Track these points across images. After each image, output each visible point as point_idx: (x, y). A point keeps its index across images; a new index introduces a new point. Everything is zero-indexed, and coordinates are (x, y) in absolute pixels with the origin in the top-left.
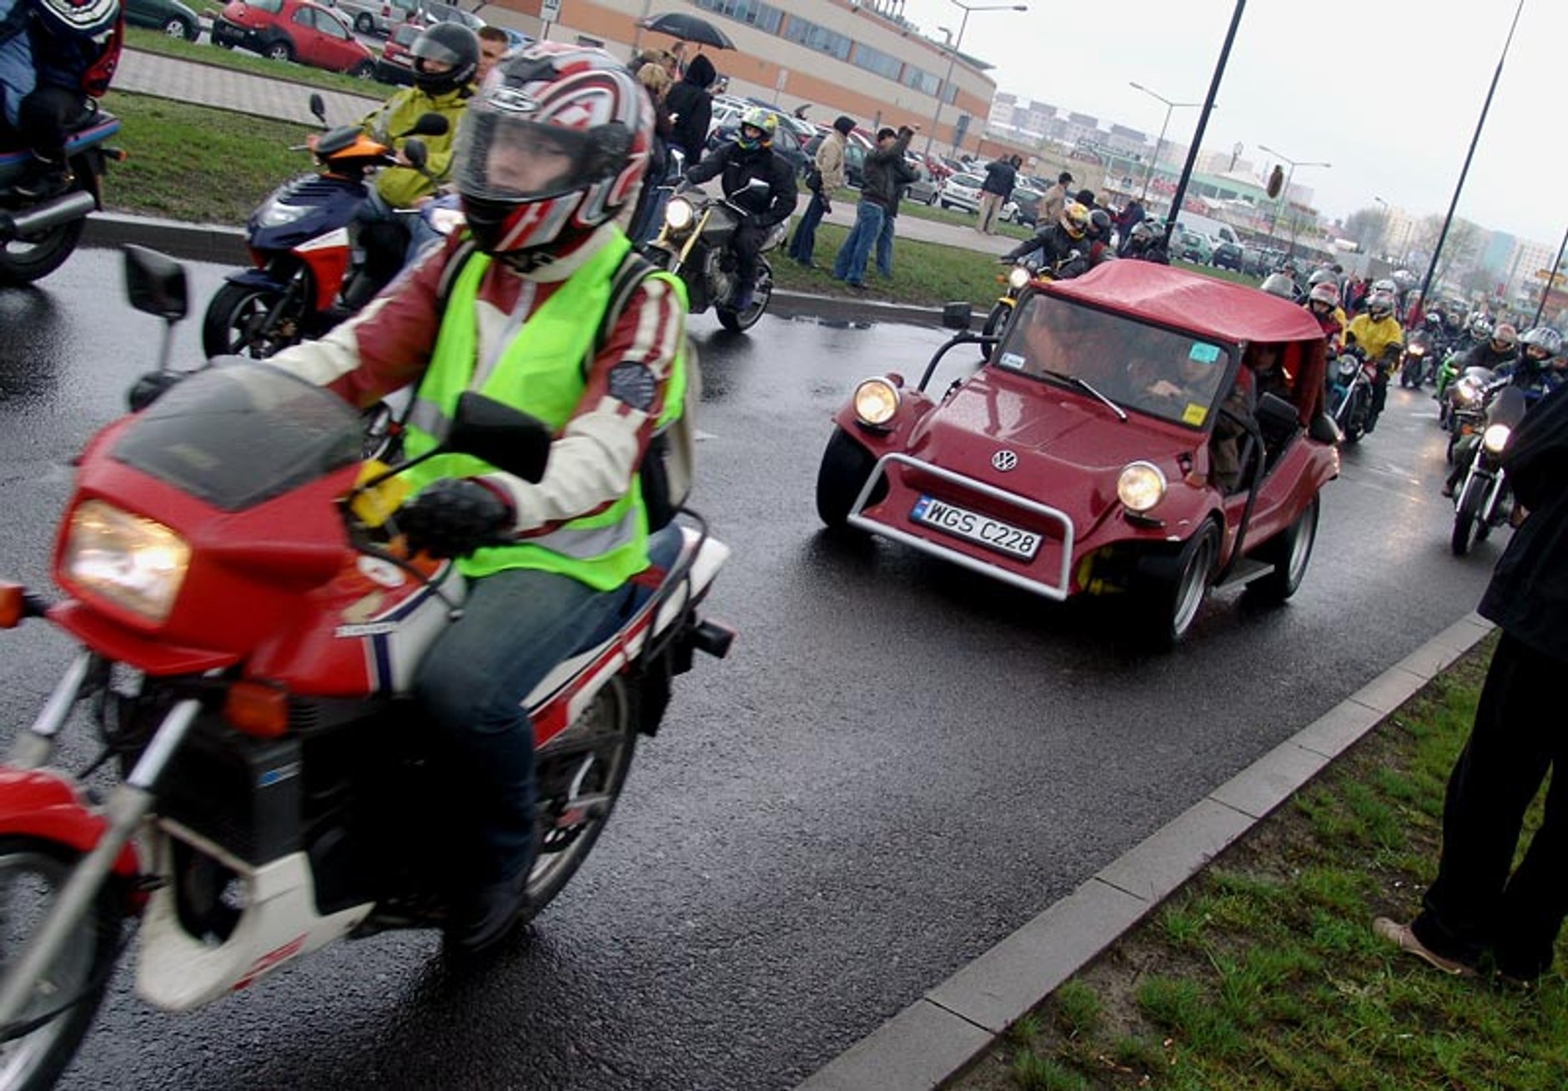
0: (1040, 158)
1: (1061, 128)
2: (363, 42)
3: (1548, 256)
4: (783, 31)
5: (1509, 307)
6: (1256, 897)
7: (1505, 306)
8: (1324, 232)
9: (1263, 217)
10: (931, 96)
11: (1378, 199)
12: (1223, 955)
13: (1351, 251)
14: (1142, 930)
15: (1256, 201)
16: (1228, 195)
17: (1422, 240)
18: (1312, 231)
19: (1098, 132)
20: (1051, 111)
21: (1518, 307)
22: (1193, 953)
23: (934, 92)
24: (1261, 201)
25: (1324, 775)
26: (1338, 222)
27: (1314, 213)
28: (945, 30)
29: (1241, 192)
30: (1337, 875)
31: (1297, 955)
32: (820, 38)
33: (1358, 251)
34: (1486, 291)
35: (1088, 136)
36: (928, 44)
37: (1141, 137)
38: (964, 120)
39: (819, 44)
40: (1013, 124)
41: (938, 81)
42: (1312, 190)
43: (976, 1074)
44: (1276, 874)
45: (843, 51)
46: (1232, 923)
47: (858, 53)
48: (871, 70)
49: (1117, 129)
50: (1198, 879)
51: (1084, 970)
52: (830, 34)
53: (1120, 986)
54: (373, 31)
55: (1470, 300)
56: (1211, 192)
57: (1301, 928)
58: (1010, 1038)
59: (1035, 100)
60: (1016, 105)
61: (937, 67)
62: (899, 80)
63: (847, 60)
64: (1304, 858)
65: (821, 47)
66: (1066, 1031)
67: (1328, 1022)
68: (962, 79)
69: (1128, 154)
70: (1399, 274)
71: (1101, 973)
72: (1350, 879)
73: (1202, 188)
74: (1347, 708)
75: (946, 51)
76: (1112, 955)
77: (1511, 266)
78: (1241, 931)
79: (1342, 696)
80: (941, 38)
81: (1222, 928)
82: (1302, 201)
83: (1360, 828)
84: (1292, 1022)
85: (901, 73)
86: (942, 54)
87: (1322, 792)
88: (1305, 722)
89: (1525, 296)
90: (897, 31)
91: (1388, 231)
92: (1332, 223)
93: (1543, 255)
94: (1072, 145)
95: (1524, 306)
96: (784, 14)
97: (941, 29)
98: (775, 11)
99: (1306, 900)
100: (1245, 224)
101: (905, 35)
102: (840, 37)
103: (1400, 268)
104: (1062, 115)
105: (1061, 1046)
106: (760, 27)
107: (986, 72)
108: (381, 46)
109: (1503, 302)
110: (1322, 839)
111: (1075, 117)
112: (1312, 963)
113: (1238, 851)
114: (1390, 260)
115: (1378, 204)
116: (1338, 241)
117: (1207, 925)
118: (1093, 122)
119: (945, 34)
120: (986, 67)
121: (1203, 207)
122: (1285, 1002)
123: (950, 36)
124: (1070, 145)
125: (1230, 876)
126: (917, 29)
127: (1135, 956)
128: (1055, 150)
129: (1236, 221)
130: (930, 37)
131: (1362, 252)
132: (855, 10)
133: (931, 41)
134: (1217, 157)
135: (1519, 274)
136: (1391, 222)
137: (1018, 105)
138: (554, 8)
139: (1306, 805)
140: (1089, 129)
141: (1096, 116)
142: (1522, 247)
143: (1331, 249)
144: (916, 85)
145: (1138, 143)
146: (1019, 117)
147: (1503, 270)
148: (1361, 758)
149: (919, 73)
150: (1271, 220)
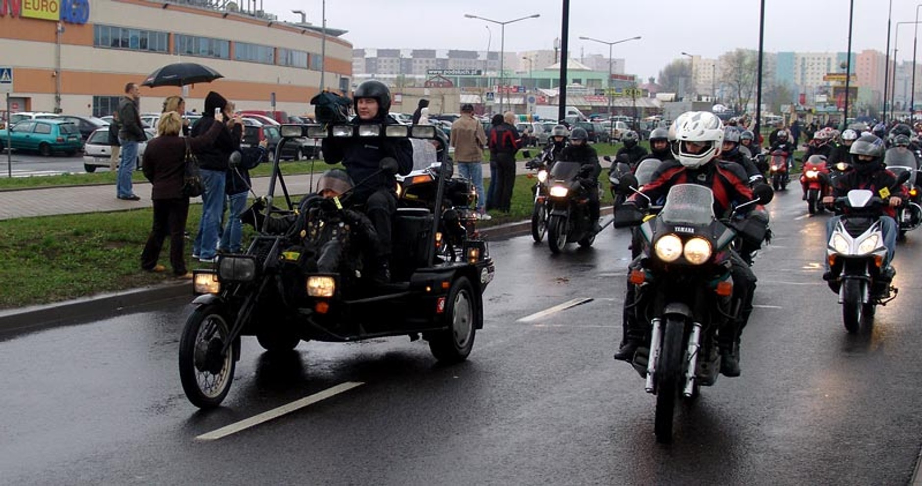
0: (402, 94)
1: (407, 65)
3: (826, 62)
4: (172, 49)
5: (814, 111)
7: (810, 111)
8: (646, 91)
9: (593, 93)
10: (305, 68)
11: (684, 54)
13: (671, 101)
15: (584, 82)
17: (725, 76)
18: (639, 93)
19: (437, 60)
20: (396, 53)
21: (821, 109)
23: (305, 65)
24: (588, 80)
26: (652, 80)
27: (632, 78)
28: (299, 12)
32: (203, 46)
33: (677, 99)
34: (792, 104)
35: (432, 65)
37: (473, 55)
39: (203, 51)
40: (367, 72)
41: (306, 55)
42: (623, 60)
45: (224, 52)
47: (237, 51)
48: (251, 61)
49: (452, 53)
52: (211, 41)
55: (781, 114)
59: (380, 48)
60: (366, 56)
61: (303, 44)
62: (275, 63)
63: (229, 58)
65: (206, 54)
68: (332, 50)
69: (471, 71)
70: (716, 108)
73: (537, 83)
75: (304, 29)
77: (799, 77)
85: (275, 57)
86: (303, 32)
89: (823, 98)
90: (262, 24)
91: (694, 75)
92: (646, 82)
93: (821, 61)
94: (423, 76)
95: (825, 107)
96: (169, 34)
97: (295, 12)
98: (161, 34)
101: (270, 25)
102: (218, 40)
103: (715, 103)
104: (407, 55)
106: (153, 50)
107: (340, 37)
109: (807, 108)
111: (416, 53)
114: (704, 99)
115: (684, 57)
116: (658, 95)
118: (431, 53)
119: (300, 15)
120: (340, 33)
121: (544, 97)
123: (304, 16)
124: (422, 77)
126: (276, 17)
128: (412, 84)
130: (288, 21)
131: (681, 99)
132: (225, 16)
133: (290, 24)
135: (809, 82)
136: (694, 68)
137: (368, 55)
138: (10, 82)
140: (431, 60)
141: (433, 48)
142: (804, 59)
143: (656, 103)
144: (289, 64)
145: (473, 60)
146: (371, 65)
147: (795, 82)
149: (289, 52)
150: (600, 93)
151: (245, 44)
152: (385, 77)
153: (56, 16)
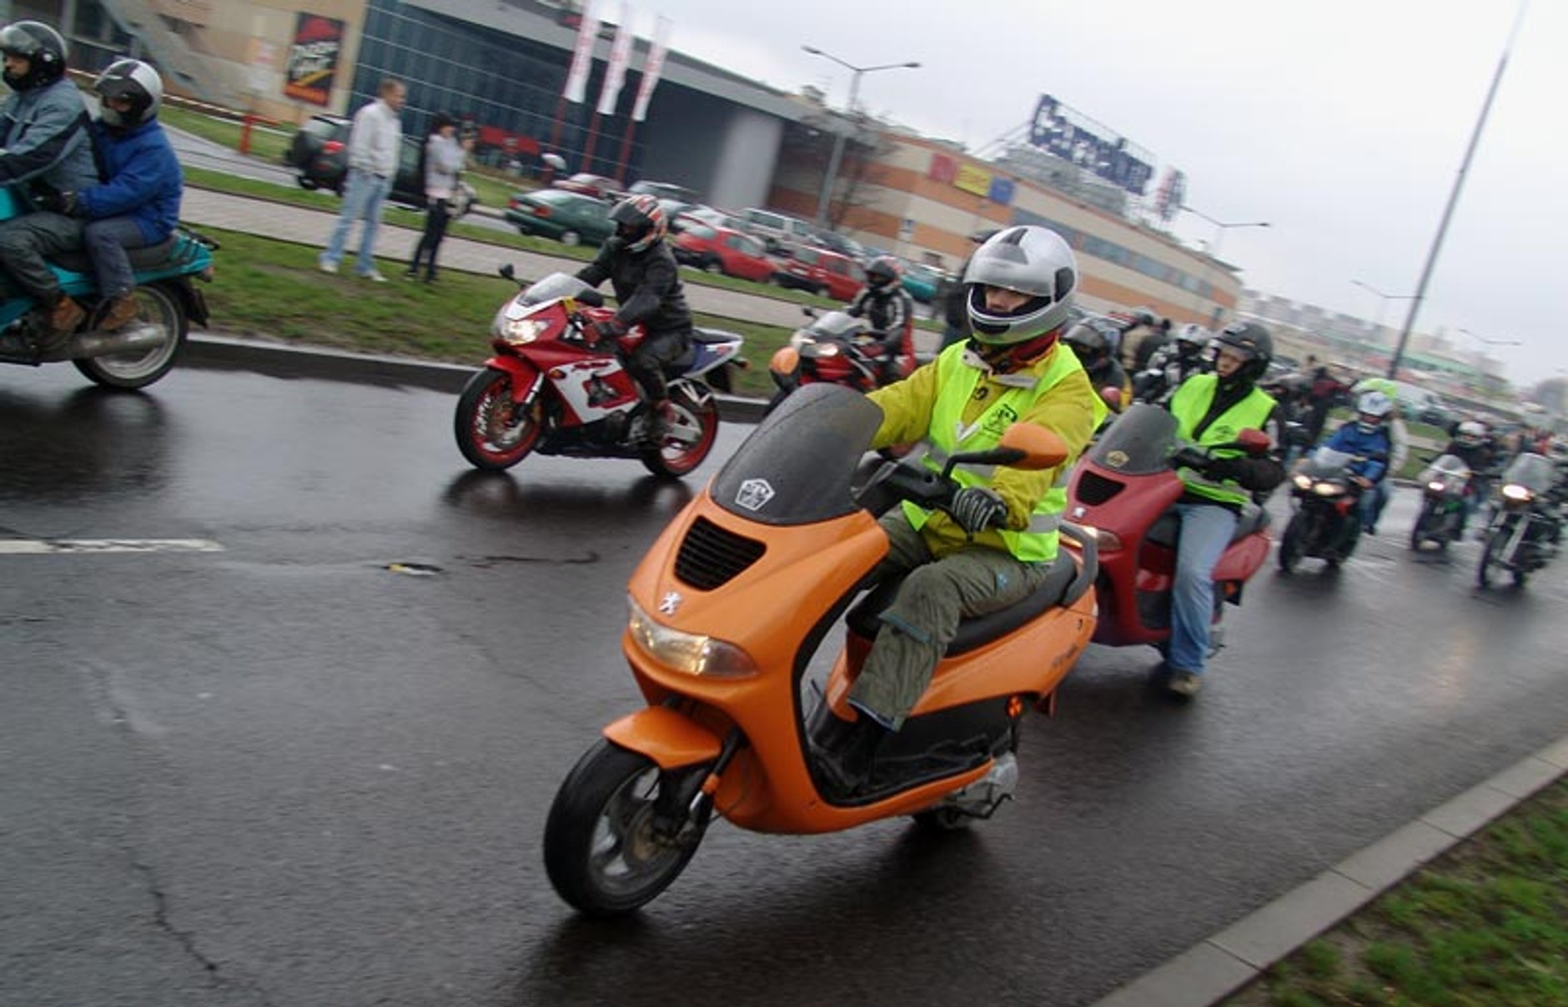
1: (1294, 316)
2: (774, 261)
6: (1458, 893)
8: (1514, 397)
9: (1461, 385)
10: (1193, 293)
12: (1431, 931)
13: (1537, 412)
14: (1367, 910)
16: (1432, 368)
18: (1503, 395)
20: (1288, 303)
22: (1407, 929)
23: (1195, 290)
25: (1514, 812)
26: (1526, 389)
28: (1205, 243)
29: (1447, 365)
30: (1523, 884)
31: (1491, 937)
32: (1107, 251)
33: (1543, 412)
35: (1316, 322)
36: (1188, 252)
37: (1358, 322)
38: (1219, 310)
39: (1104, 254)
40: (1256, 312)
41: (1198, 281)
43: (1245, 997)
44: (1473, 879)
46: (1437, 911)
49: (1340, 316)
50: (1412, 878)
51: (1325, 933)
52: (1114, 246)
53: (1351, 947)
54: (778, 252)
56: (1417, 365)
57: (1493, 919)
58: (1269, 974)
59: (1274, 294)
61: (1199, 271)
62: (1166, 281)
64: (1497, 870)
65: (1107, 257)
66: (1310, 972)
67: (1517, 987)
68: (1218, 280)
69: (1349, 336)
71: (1338, 936)
72: (1536, 887)
73: (1411, 363)
74: (1531, 763)
75: (1204, 259)
76: (1345, 925)
78: (1446, 917)
79: (1527, 754)
80: (1199, 248)
81: (1432, 915)
82: (1492, 372)
83: (1543, 852)
84: (1485, 985)
85: (1170, 276)
86: (1203, 261)
87: (1512, 823)
88: (1496, 770)
90: (1164, 242)
92: (1520, 390)
94: (1305, 330)
97: (1201, 242)
99: (1500, 899)
100: (1447, 391)
104: (1295, 307)
105: (1308, 982)
107: (1237, 274)
108: (785, 262)
110: (1513, 858)
111: (1306, 308)
112: (1504, 945)
113: (1444, 860)
116: (1525, 404)
117: (1420, 911)
118: (1317, 311)
119: (1203, 245)
121: (1412, 378)
122: (1481, 969)
123: (1206, 246)
125: (1436, 877)
126: (1180, 241)
127: (1363, 927)
129: (1438, 388)
130: (1192, 248)
132: (1134, 229)
133: (1193, 250)
134: (1425, 338)
137: (1260, 299)
139: (1499, 832)
143: (1519, 410)
144: (1180, 285)
145: (1357, 328)
146: (1262, 308)
148: (1545, 801)
149: (1184, 276)
150: (1468, 387)
151: (1145, 258)
152: (1270, 322)
153: (982, 192)
